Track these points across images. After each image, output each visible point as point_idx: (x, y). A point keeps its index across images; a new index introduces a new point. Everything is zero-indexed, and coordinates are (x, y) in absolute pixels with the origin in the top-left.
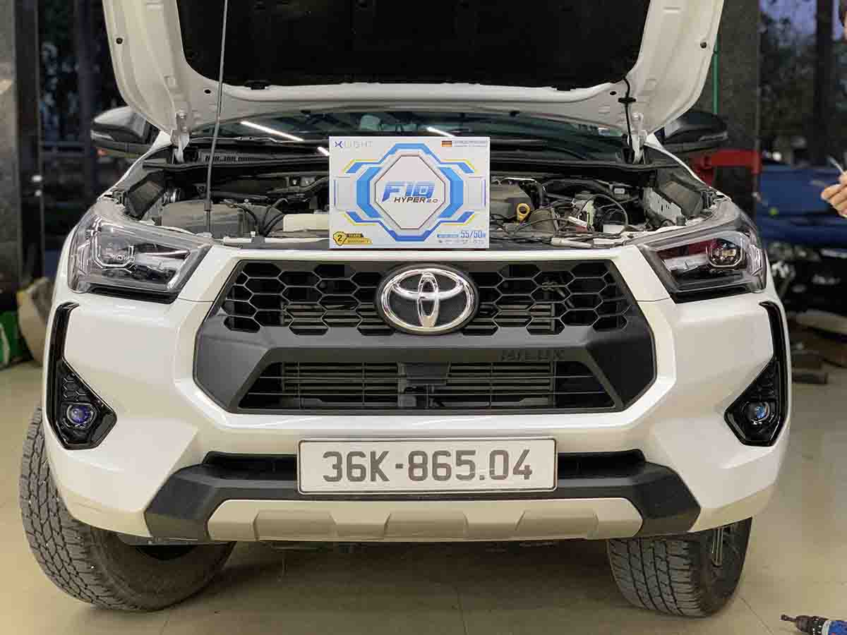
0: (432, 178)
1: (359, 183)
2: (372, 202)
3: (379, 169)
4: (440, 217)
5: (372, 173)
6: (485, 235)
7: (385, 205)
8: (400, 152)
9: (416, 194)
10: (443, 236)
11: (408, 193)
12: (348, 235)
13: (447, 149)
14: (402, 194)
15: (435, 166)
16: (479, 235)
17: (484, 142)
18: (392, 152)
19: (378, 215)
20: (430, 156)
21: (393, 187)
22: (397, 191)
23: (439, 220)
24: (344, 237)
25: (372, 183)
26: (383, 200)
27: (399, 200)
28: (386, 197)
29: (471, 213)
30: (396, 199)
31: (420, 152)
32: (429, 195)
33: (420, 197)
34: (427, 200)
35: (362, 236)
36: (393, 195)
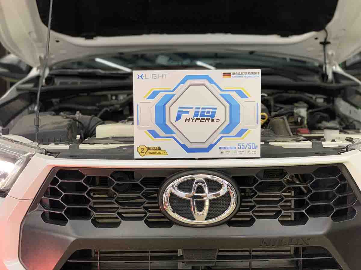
0: (213, 102)
1: (157, 107)
2: (167, 123)
3: (174, 95)
4: (221, 133)
5: (168, 99)
6: (257, 147)
7: (177, 124)
8: (189, 82)
9: (202, 115)
10: (224, 148)
11: (196, 115)
12: (149, 148)
13: (227, 79)
14: (191, 115)
15: (217, 92)
16: (253, 147)
17: (255, 73)
18: (183, 82)
19: (172, 133)
20: (213, 85)
21: (184, 110)
22: (187, 113)
23: (222, 135)
24: (146, 149)
25: (167, 106)
26: (177, 120)
27: (189, 120)
28: (178, 118)
29: (246, 130)
30: (186, 120)
31: (206, 82)
32: (213, 116)
33: (206, 118)
34: (211, 119)
35: (160, 148)
36: (184, 117)
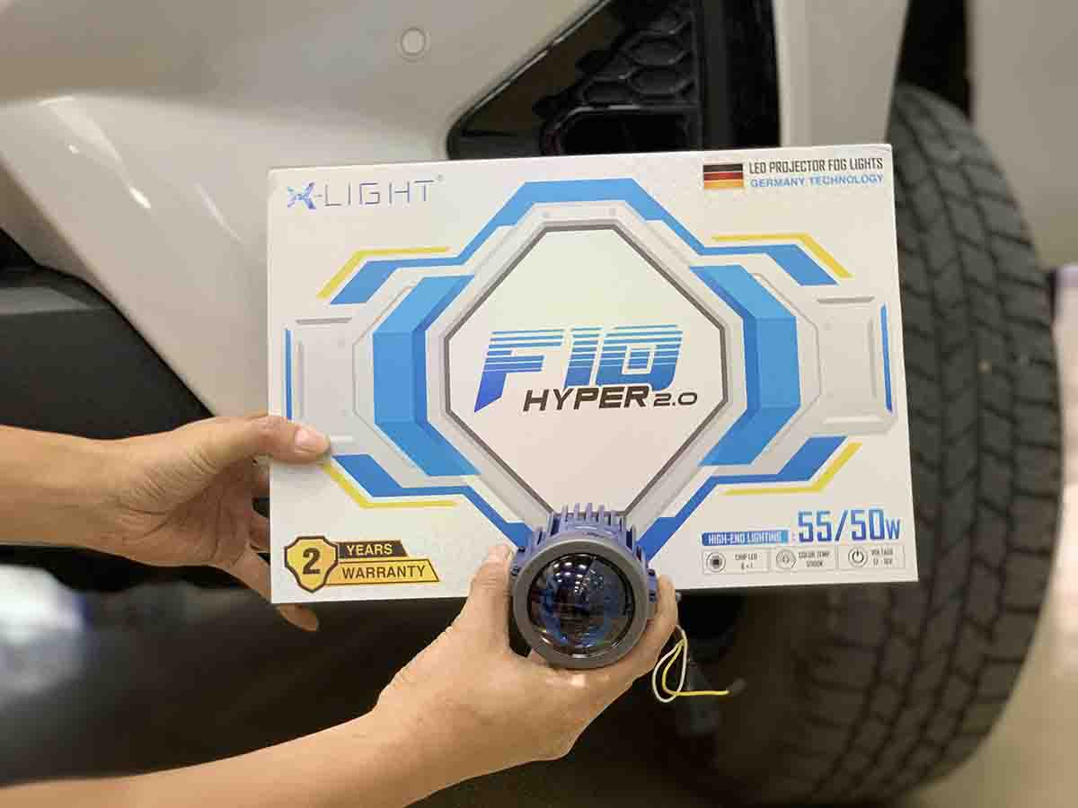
0: (668, 310)
1: (382, 341)
2: (435, 417)
3: (464, 281)
4: (707, 461)
5: (435, 297)
6: (895, 531)
7: (490, 422)
8: (537, 216)
9: (610, 371)
10: (728, 539)
11: (577, 374)
12: (343, 550)
13: (724, 193)
14: (553, 375)
15: (682, 260)
16: (873, 529)
17: (861, 164)
18: (511, 213)
19: (458, 465)
20: (660, 225)
21: (516, 352)
22: (534, 365)
23: (710, 471)
24: (328, 556)
25: (433, 335)
26: (480, 404)
27: (543, 401)
28: (489, 392)
29: (836, 442)
30: (529, 400)
31: (622, 212)
32: (663, 375)
33: (626, 386)
34: (652, 395)
35: (398, 549)
36: (516, 385)
